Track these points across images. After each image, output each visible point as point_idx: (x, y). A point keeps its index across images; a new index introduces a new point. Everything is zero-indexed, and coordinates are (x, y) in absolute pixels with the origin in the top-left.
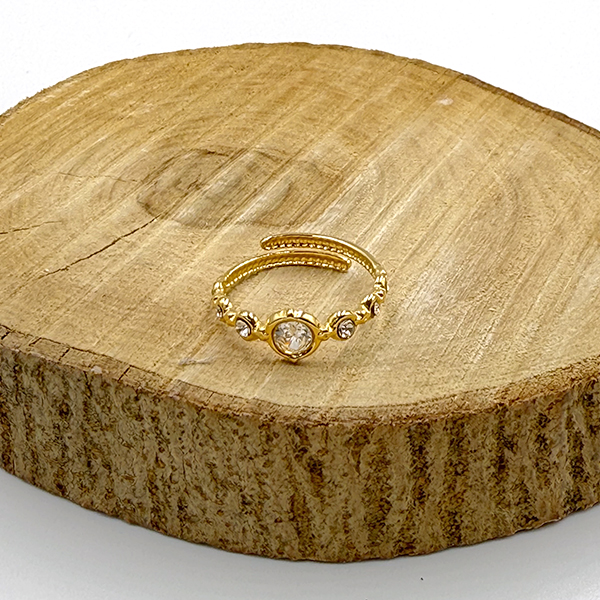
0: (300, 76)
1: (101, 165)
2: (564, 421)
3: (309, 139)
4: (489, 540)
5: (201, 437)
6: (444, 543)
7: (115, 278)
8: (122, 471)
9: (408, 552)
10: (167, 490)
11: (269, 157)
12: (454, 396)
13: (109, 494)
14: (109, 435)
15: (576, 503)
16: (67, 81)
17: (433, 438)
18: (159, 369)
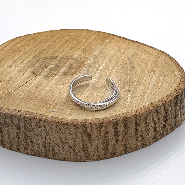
0: (68, 37)
1: (19, 63)
2: (151, 117)
3: (73, 53)
4: (134, 151)
5: (58, 131)
6: (123, 153)
7: (28, 92)
8: (36, 143)
9: (114, 156)
10: (49, 146)
11: (64, 58)
12: (123, 113)
13: (33, 149)
14: (32, 133)
15: (155, 139)
16: (5, 43)
17: (119, 124)
18: (44, 114)
